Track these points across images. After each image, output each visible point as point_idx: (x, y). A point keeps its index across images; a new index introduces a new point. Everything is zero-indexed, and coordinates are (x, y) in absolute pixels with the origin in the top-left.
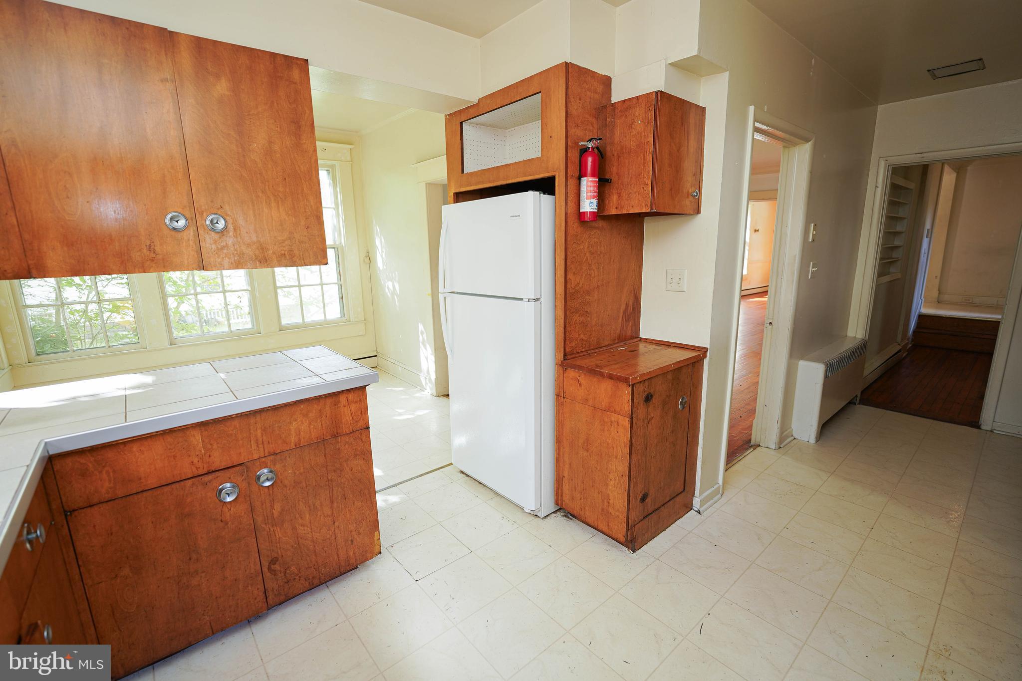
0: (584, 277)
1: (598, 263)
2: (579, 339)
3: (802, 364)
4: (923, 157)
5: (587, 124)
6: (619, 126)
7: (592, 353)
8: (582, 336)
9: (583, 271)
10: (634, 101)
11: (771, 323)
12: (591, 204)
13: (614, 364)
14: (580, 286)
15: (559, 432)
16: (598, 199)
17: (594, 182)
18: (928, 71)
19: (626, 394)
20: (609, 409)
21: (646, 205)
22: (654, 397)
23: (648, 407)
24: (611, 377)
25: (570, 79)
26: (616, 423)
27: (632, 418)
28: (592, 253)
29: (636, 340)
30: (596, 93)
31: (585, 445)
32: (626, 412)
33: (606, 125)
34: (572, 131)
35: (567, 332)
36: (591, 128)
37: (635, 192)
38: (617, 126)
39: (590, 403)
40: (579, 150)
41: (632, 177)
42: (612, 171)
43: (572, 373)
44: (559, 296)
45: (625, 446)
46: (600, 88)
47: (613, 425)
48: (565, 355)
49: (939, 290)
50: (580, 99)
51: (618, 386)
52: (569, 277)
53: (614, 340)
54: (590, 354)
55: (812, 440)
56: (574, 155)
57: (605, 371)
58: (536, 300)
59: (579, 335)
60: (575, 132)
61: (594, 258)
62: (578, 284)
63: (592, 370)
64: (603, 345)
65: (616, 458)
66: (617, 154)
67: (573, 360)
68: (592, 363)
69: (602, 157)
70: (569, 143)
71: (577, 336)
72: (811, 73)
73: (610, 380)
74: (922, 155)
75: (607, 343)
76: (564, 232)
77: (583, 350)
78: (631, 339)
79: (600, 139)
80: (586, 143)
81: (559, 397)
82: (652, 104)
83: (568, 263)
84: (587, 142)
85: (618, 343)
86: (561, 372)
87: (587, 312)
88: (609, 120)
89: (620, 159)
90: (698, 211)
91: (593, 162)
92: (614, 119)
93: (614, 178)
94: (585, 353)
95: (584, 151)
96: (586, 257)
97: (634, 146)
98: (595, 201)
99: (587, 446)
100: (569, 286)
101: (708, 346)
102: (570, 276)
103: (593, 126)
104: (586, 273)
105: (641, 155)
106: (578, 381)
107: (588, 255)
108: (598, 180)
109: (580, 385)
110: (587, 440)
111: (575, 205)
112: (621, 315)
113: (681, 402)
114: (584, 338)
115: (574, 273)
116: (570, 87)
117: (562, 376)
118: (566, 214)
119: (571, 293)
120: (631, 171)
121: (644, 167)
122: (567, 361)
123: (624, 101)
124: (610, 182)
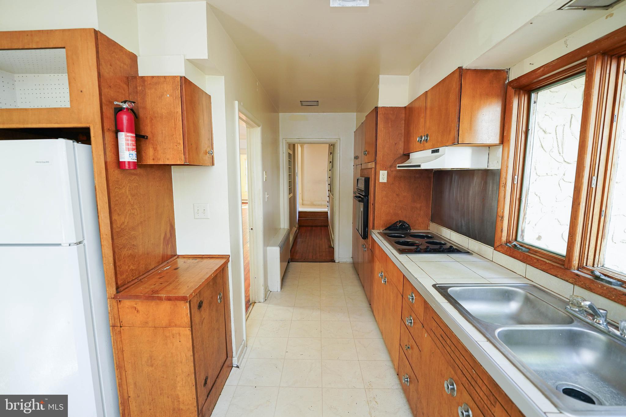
0: (128, 216)
1: (139, 203)
2: (129, 270)
3: (269, 248)
4: (300, 141)
5: (120, 88)
6: (149, 95)
7: (143, 279)
8: (131, 266)
9: (127, 211)
10: (162, 79)
11: (252, 229)
12: (131, 155)
13: (168, 285)
14: (126, 224)
15: (119, 359)
16: (136, 151)
17: (132, 137)
18: (301, 101)
19: (184, 309)
20: (170, 325)
21: (180, 159)
22: (204, 303)
23: (200, 312)
24: (169, 299)
25: (100, 46)
26: (178, 334)
27: (192, 327)
28: (133, 196)
29: (175, 257)
30: (125, 64)
31: (149, 361)
32: (186, 323)
33: (137, 92)
34: (105, 90)
35: (117, 267)
36: (123, 92)
37: (170, 148)
38: (148, 95)
39: (150, 324)
40: (113, 109)
41: (165, 137)
42: (147, 130)
43: (127, 303)
44: (105, 236)
45: (188, 351)
46: (128, 61)
47: (175, 337)
48: (117, 288)
49: (302, 199)
50: (111, 65)
51: (176, 305)
52: (113, 218)
53: (159, 262)
54: (140, 280)
55: (279, 290)
56: (109, 113)
57: (163, 295)
58: (80, 243)
59: (129, 266)
60: (110, 93)
61: (135, 199)
62: (123, 223)
63: (149, 297)
64: (150, 269)
65: (181, 362)
66: (150, 117)
67: (126, 290)
68: (147, 290)
69: (137, 118)
70: (103, 100)
71: (127, 267)
72: (257, 90)
73: (169, 301)
74: (299, 140)
75: (153, 267)
76: (105, 179)
77: (134, 278)
78: (171, 258)
79: (134, 103)
80: (121, 104)
81: (116, 328)
82: (178, 85)
83: (112, 206)
84: (122, 102)
85: (161, 264)
86: (115, 304)
87: (134, 245)
88: (139, 88)
89: (153, 121)
90: (213, 164)
91: (129, 120)
92: (145, 89)
93: (149, 135)
94: (136, 280)
95: (119, 110)
96: (128, 199)
97: (165, 113)
98: (134, 153)
99: (151, 362)
100: (114, 226)
101: (229, 254)
102: (115, 217)
103: (124, 91)
104: (129, 212)
105: (172, 121)
106: (135, 308)
107: (130, 197)
108: (135, 135)
109: (137, 311)
110: (151, 357)
111: (113, 155)
112: (162, 241)
113: (219, 297)
114: (133, 268)
115: (119, 214)
116: (100, 52)
117: (116, 308)
118: (106, 163)
119: (118, 232)
120: (164, 132)
121: (175, 131)
122: (121, 293)
123: (153, 77)
124: (147, 139)
